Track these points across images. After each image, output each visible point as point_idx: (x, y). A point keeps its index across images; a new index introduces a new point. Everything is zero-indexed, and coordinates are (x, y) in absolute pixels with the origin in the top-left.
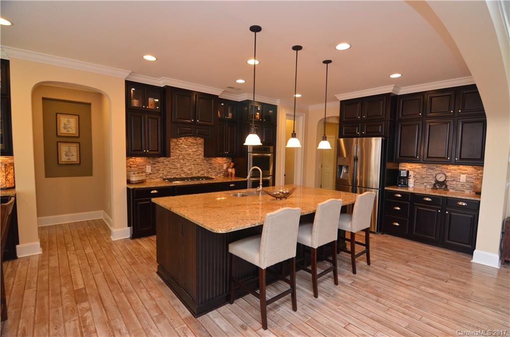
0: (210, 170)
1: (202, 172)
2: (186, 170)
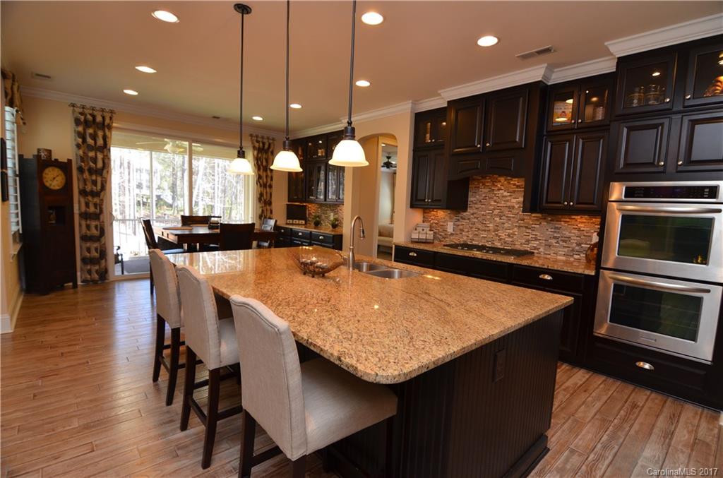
0: (554, 241)
1: (535, 244)
2: (502, 234)
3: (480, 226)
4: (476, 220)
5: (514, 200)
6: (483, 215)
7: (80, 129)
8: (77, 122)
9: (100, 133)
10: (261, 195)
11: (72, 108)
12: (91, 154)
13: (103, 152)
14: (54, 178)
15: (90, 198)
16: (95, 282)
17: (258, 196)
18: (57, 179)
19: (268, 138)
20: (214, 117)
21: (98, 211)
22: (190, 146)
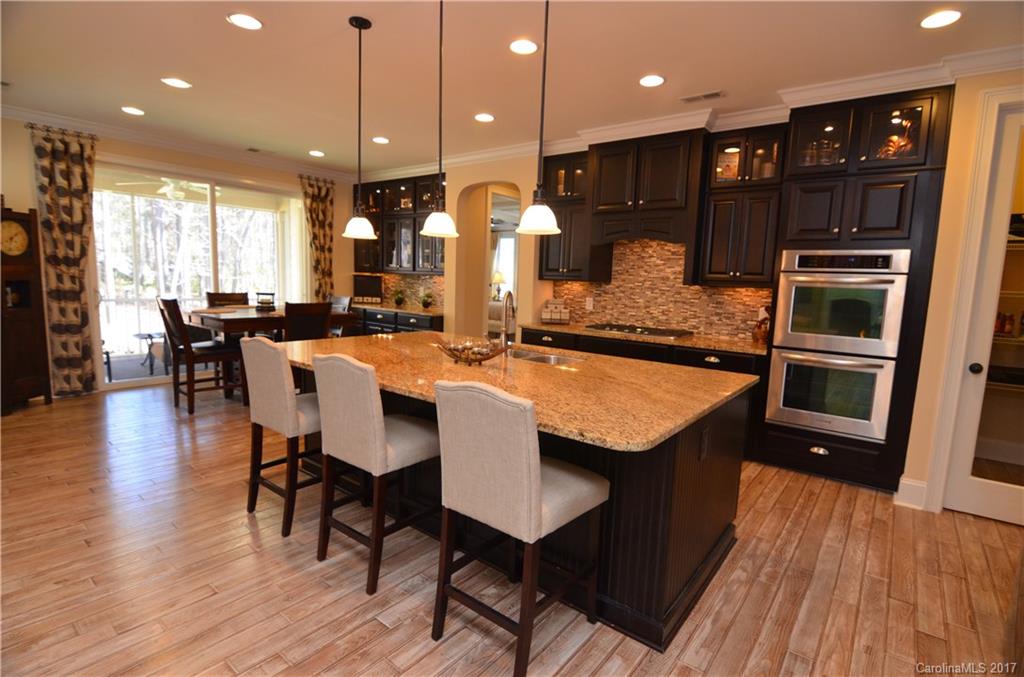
3: (627, 302)
4: (622, 295)
5: (668, 270)
6: (631, 288)
7: (46, 162)
8: (40, 152)
9: (77, 170)
10: (318, 262)
11: (30, 130)
12: (64, 201)
13: (81, 198)
14: (11, 239)
15: (63, 268)
16: (76, 394)
17: (314, 264)
18: (16, 239)
19: (325, 181)
20: (251, 150)
21: (77, 287)
22: (213, 192)
